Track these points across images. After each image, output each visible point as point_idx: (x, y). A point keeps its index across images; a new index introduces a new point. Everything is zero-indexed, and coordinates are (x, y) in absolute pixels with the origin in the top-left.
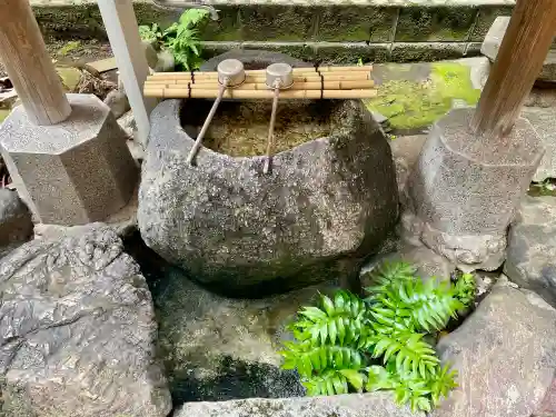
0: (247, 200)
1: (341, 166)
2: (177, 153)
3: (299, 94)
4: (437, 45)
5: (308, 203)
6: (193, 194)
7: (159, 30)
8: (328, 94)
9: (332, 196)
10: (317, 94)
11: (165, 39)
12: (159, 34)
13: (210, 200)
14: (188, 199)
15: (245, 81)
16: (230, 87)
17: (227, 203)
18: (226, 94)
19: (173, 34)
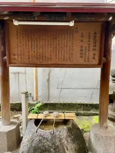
0: (48, 141)
1: (69, 134)
2: (33, 130)
3: (60, 118)
4: (93, 112)
5: (62, 142)
6: (35, 140)
7: (30, 108)
8: (66, 118)
9: (67, 141)
10: (64, 118)
11: (31, 110)
12: (30, 109)
13: (39, 141)
14: (34, 141)
15: (49, 115)
16: (45, 116)
17: (43, 141)
18: (45, 118)
19: (33, 109)
